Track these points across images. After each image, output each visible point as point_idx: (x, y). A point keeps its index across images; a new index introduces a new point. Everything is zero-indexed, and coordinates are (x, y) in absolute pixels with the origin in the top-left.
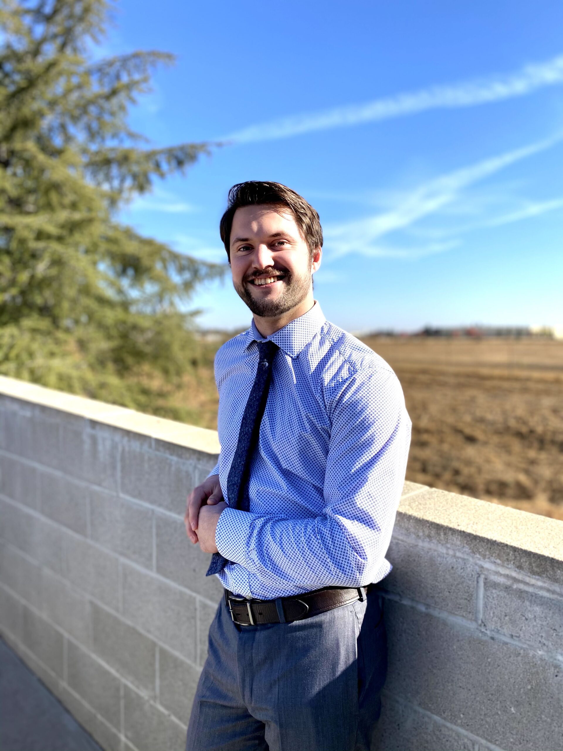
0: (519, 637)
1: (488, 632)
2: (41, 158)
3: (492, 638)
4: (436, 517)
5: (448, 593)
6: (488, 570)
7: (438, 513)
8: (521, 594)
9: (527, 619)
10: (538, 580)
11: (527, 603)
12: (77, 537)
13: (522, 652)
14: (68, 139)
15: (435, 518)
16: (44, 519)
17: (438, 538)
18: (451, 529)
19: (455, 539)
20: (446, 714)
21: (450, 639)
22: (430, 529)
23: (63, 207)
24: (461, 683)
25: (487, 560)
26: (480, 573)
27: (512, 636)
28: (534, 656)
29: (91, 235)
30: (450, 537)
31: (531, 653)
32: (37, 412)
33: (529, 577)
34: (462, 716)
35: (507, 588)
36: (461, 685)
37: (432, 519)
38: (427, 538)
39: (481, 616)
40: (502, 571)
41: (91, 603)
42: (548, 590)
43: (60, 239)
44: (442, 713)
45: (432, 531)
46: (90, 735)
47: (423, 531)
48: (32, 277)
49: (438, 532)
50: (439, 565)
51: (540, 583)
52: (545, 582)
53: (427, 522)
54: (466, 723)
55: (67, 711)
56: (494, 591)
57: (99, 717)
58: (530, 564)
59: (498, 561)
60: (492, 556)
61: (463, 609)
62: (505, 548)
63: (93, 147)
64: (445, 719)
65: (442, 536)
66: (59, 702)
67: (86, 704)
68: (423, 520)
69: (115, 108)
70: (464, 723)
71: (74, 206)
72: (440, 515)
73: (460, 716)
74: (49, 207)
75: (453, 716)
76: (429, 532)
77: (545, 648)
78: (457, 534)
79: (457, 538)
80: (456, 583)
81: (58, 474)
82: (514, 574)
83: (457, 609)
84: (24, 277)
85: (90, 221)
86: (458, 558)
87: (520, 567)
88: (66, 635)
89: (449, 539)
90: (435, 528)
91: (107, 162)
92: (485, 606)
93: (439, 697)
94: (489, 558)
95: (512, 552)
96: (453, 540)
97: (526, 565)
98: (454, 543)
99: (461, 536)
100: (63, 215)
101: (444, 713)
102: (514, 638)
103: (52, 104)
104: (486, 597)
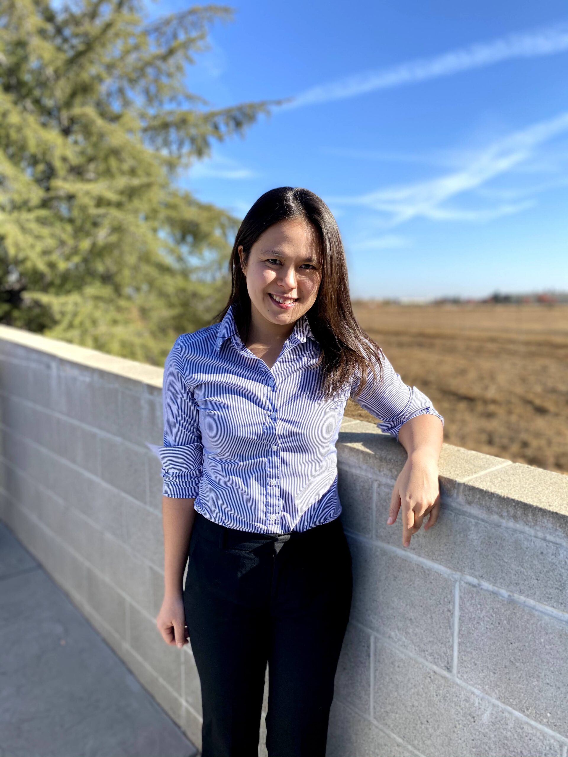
2: (100, 122)
4: (522, 495)
5: (536, 581)
7: (525, 490)
12: (137, 503)
14: (127, 103)
15: (521, 497)
16: (105, 485)
17: (525, 519)
18: (541, 509)
19: (546, 521)
20: (530, 711)
21: (537, 631)
22: (516, 509)
23: (123, 173)
24: (548, 679)
29: (150, 201)
30: (540, 518)
32: (96, 377)
34: (549, 715)
36: (548, 682)
37: (518, 497)
38: (512, 518)
41: (151, 569)
43: (119, 205)
44: (525, 710)
45: (518, 511)
46: (153, 697)
47: (508, 511)
48: (94, 245)
49: (526, 513)
50: (525, 549)
53: (512, 501)
54: (554, 723)
55: (130, 672)
57: (161, 680)
61: (552, 599)
63: (151, 112)
64: (528, 716)
65: (530, 517)
66: (123, 662)
67: (148, 667)
68: (508, 498)
69: (172, 70)
70: (551, 723)
71: (133, 172)
72: (527, 493)
73: (547, 715)
74: (108, 173)
75: (538, 714)
76: (515, 512)
78: (548, 516)
79: (548, 520)
80: (545, 570)
81: (118, 440)
83: (547, 599)
84: (85, 244)
85: (148, 186)
86: (549, 541)
88: (128, 599)
89: (538, 520)
90: (521, 508)
91: (166, 126)
93: (522, 693)
96: (544, 522)
98: (544, 525)
99: (553, 517)
100: (122, 182)
101: (528, 709)
103: (110, 67)
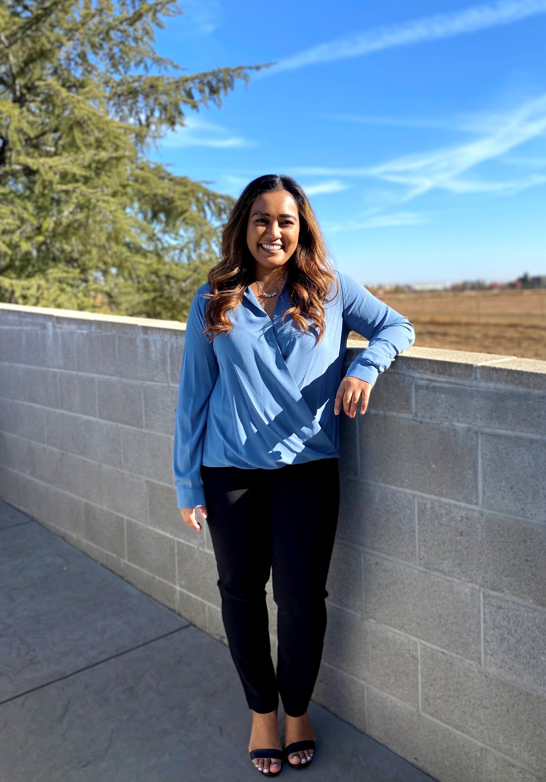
0: (434, 417)
1: (418, 419)
2: (64, 92)
3: (421, 422)
5: (396, 400)
6: (417, 378)
8: (435, 389)
9: (438, 405)
10: (443, 377)
11: (438, 394)
12: (134, 429)
13: (436, 427)
14: (89, 70)
16: (103, 422)
20: (398, 482)
21: (398, 430)
23: (89, 146)
24: (405, 458)
25: (416, 372)
26: (412, 381)
27: (431, 418)
28: (443, 428)
29: (119, 174)
31: (441, 426)
33: (438, 377)
35: (427, 387)
36: (405, 460)
39: (414, 410)
40: (425, 376)
42: (448, 383)
43: (86, 180)
44: (396, 483)
48: (58, 224)
51: (444, 380)
52: (446, 378)
54: (410, 485)
56: (420, 391)
57: (157, 578)
58: (438, 369)
59: (422, 371)
60: (418, 368)
62: (425, 361)
63: (117, 78)
64: (397, 486)
70: (408, 485)
71: (99, 145)
73: (406, 481)
74: (73, 145)
75: (402, 482)
77: (448, 420)
79: (399, 362)
80: (400, 392)
81: (115, 379)
82: (430, 377)
83: (402, 409)
84: (49, 224)
87: (433, 372)
88: (126, 517)
92: (416, 403)
94: (417, 370)
95: (428, 363)
97: (436, 370)
100: (88, 155)
102: (433, 419)
104: (416, 396)
